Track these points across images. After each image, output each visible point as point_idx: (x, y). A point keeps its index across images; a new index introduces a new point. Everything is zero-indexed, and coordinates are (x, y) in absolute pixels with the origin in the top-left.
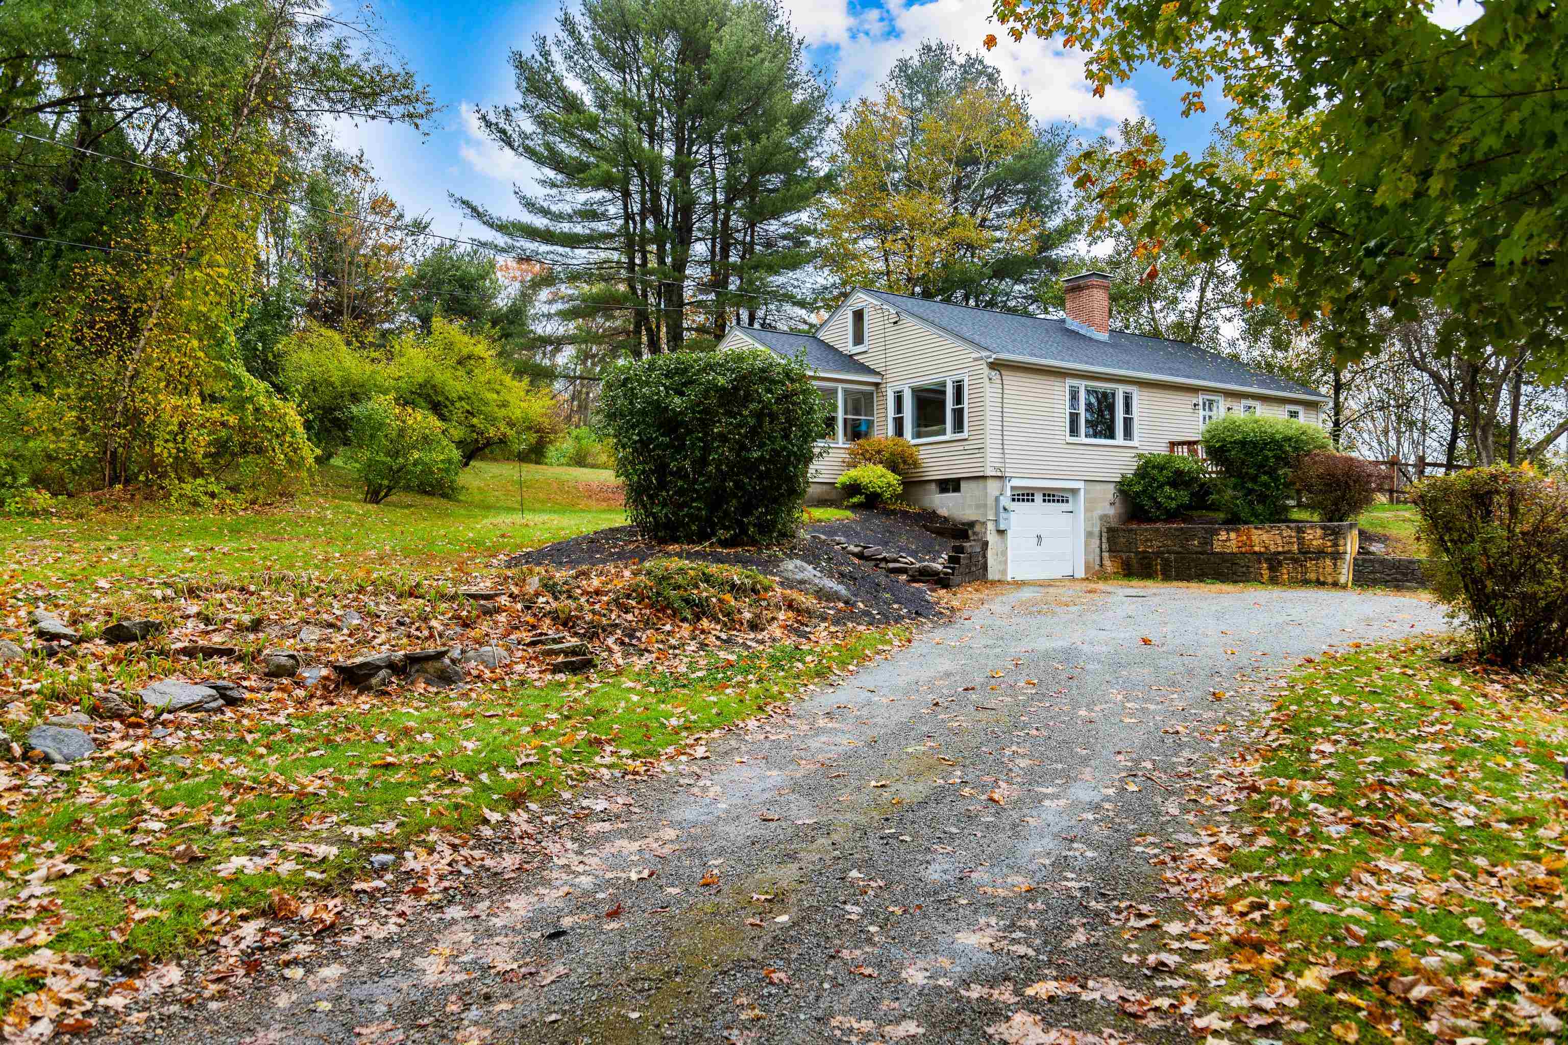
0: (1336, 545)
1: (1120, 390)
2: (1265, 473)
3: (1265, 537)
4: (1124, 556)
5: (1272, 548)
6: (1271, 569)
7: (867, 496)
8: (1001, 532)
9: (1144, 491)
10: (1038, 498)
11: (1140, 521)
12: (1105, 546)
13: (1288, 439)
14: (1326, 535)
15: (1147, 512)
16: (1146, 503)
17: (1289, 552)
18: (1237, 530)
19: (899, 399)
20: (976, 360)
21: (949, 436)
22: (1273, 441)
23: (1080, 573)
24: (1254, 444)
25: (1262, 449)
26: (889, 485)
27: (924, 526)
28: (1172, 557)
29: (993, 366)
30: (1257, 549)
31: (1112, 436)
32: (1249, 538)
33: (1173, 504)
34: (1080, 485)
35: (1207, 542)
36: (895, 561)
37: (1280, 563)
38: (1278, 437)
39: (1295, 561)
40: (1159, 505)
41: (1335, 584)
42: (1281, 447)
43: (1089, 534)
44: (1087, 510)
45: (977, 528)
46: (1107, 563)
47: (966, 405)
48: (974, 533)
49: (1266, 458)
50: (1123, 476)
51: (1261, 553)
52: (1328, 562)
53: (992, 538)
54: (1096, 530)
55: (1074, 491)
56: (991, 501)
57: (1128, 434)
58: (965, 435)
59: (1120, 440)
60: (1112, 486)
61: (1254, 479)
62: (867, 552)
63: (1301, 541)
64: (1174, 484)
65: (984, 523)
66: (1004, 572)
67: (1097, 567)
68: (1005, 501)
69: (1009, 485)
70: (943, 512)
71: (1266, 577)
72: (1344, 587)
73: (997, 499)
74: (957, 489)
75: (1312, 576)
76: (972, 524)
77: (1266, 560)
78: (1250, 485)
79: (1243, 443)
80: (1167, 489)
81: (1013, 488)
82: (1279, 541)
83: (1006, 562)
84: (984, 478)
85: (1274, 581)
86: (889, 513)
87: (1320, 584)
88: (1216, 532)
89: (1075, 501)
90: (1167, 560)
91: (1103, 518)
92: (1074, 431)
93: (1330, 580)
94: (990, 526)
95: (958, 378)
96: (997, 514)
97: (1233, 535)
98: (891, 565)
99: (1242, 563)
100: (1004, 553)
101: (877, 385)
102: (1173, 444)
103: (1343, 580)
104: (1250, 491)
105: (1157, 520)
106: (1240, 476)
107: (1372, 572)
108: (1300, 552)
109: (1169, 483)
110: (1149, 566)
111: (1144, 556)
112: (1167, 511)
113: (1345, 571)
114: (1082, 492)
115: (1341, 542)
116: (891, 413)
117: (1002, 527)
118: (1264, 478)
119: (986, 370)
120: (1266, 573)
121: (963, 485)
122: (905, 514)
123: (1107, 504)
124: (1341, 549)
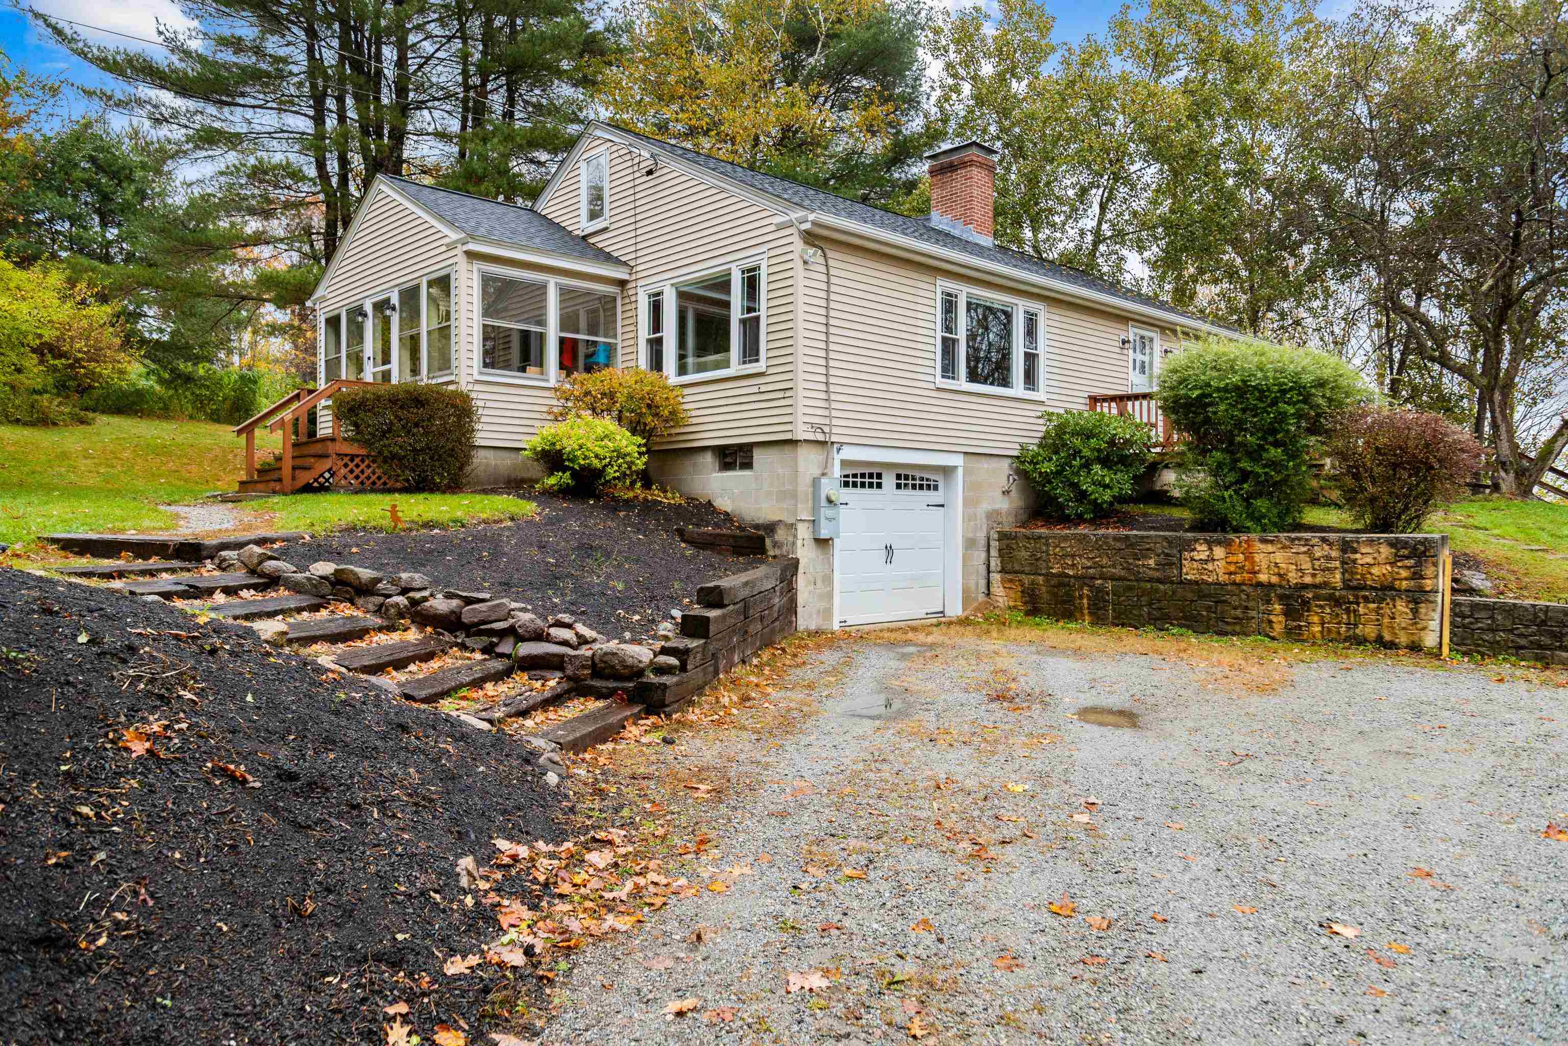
0: (1417, 576)
1: (1020, 307)
2: (1276, 444)
3: (1279, 557)
4: (1026, 580)
5: (1294, 577)
6: (1288, 613)
7: (575, 475)
8: (823, 543)
9: (1059, 473)
10: (889, 481)
11: (1050, 521)
12: (995, 563)
13: (1321, 384)
14: (1398, 558)
15: (1061, 507)
16: (1062, 493)
17: (1325, 585)
18: (1228, 544)
19: (656, 308)
20: (780, 227)
21: (735, 368)
22: (1299, 388)
23: (955, 610)
24: (1261, 392)
25: (1274, 403)
26: (620, 454)
27: (681, 532)
28: (1109, 585)
29: (811, 238)
30: (1263, 578)
31: (1005, 382)
32: (1249, 557)
33: (1107, 496)
34: (957, 461)
35: (1171, 562)
36: (539, 636)
37: (1306, 603)
38: (1307, 379)
39: (1337, 602)
40: (1082, 496)
41: (1415, 648)
42: (1307, 399)
43: (970, 544)
44: (967, 502)
45: (781, 535)
46: (998, 589)
47: (763, 313)
48: (775, 545)
49: (1282, 417)
50: (1023, 447)
51: (1271, 585)
52: (1401, 606)
53: (805, 553)
54: (981, 535)
55: (947, 471)
56: (804, 486)
57: (1030, 378)
58: (760, 367)
59: (1018, 388)
60: (1006, 463)
61: (1255, 455)
62: (469, 614)
63: (1348, 566)
64: (1106, 462)
65: (792, 527)
66: (828, 613)
67: (981, 598)
68: (831, 487)
69: (837, 458)
70: (724, 504)
71: (1278, 628)
72: (1436, 654)
73: (816, 483)
74: (747, 465)
75: (1370, 631)
76: (771, 528)
77: (1281, 598)
78: (1245, 464)
79: (1242, 390)
80: (1097, 468)
81: (844, 463)
82: (1307, 565)
83: (830, 595)
84: (792, 443)
85: (1294, 635)
86: (615, 505)
87: (1385, 645)
88: (1188, 546)
89: (947, 486)
90: (1100, 590)
91: (992, 516)
92: (949, 369)
93: (1403, 639)
94: (803, 532)
95: (749, 264)
96: (815, 509)
97: (1219, 552)
98: (527, 649)
99: (1235, 601)
100: (828, 579)
101: (622, 283)
102: (1094, 400)
103: (1430, 640)
104: (1245, 476)
105: (1079, 520)
106: (1232, 448)
107: (1492, 630)
108: (1347, 586)
109: (1099, 460)
110: (1070, 599)
111: (1061, 583)
112: (1096, 507)
113: (1434, 625)
114: (960, 471)
115: (1429, 571)
116: (644, 332)
117: (824, 534)
118: (1275, 453)
119: (798, 245)
120: (1279, 622)
121: (758, 456)
122: (649, 507)
123: (998, 493)
124: (1428, 584)
